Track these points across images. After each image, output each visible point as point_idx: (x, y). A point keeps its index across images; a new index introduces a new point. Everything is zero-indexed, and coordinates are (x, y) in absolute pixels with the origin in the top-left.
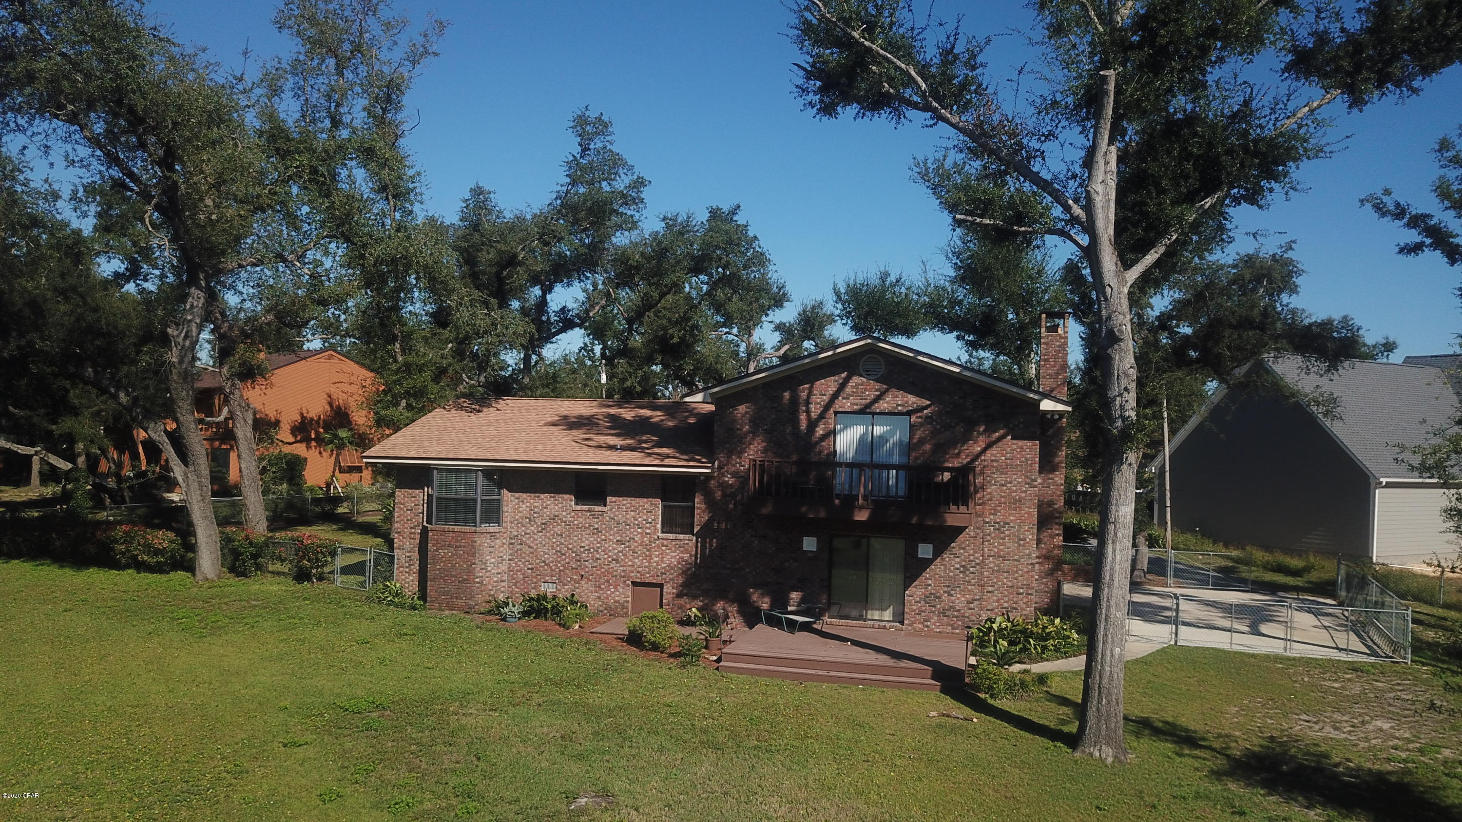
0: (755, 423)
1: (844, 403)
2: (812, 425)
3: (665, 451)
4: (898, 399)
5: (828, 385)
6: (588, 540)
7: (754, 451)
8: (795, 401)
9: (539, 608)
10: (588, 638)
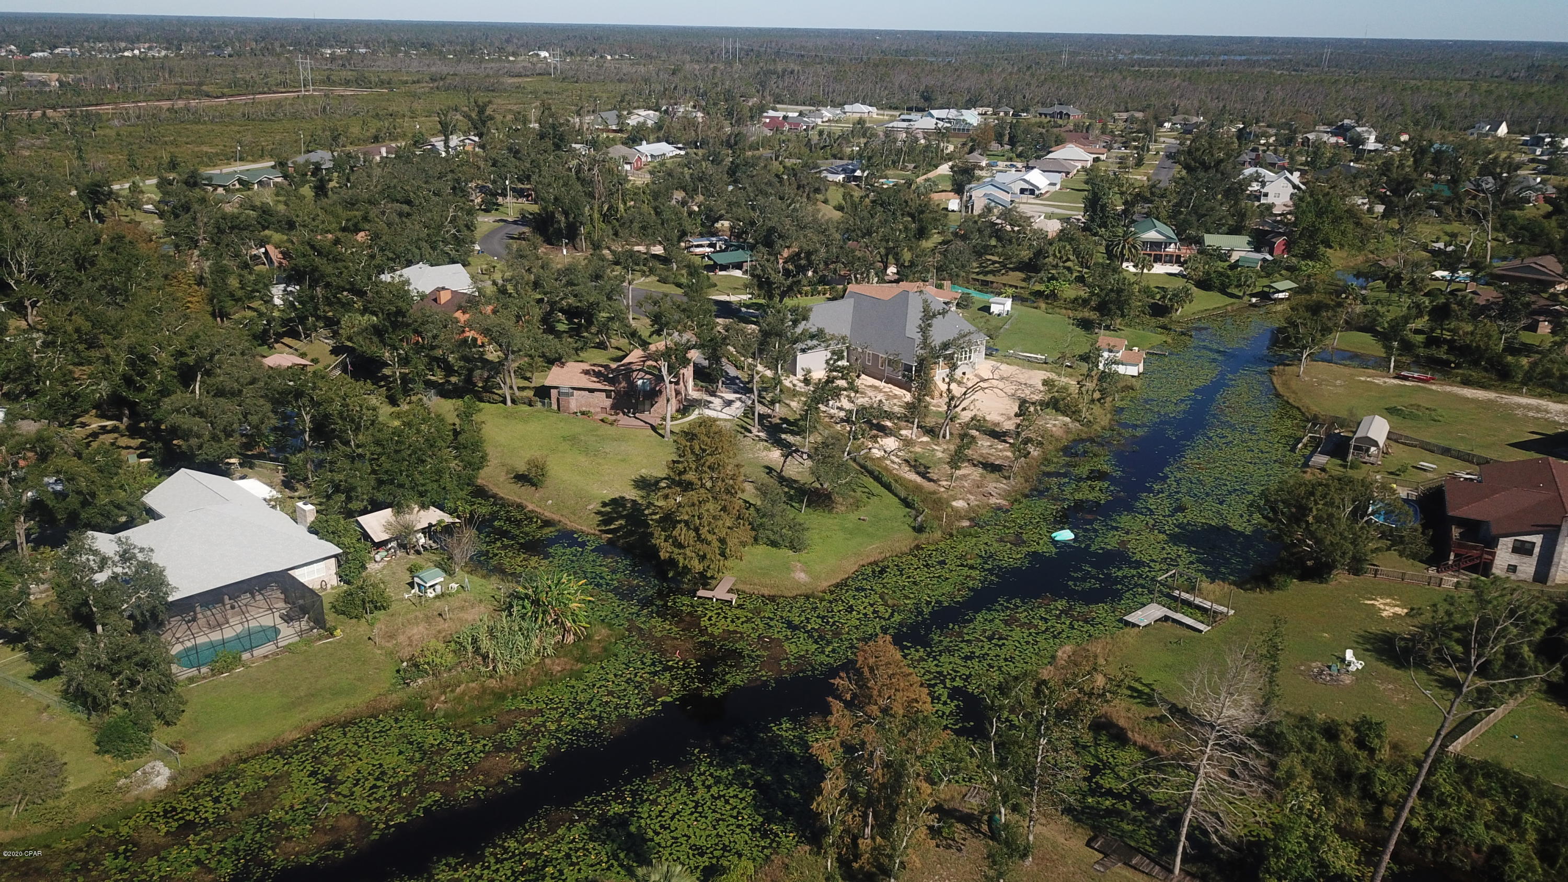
0: (623, 380)
1: (639, 377)
2: (634, 380)
3: (606, 383)
5: (637, 373)
6: (591, 400)
7: (623, 384)
8: (631, 376)
9: (583, 413)
10: (594, 420)
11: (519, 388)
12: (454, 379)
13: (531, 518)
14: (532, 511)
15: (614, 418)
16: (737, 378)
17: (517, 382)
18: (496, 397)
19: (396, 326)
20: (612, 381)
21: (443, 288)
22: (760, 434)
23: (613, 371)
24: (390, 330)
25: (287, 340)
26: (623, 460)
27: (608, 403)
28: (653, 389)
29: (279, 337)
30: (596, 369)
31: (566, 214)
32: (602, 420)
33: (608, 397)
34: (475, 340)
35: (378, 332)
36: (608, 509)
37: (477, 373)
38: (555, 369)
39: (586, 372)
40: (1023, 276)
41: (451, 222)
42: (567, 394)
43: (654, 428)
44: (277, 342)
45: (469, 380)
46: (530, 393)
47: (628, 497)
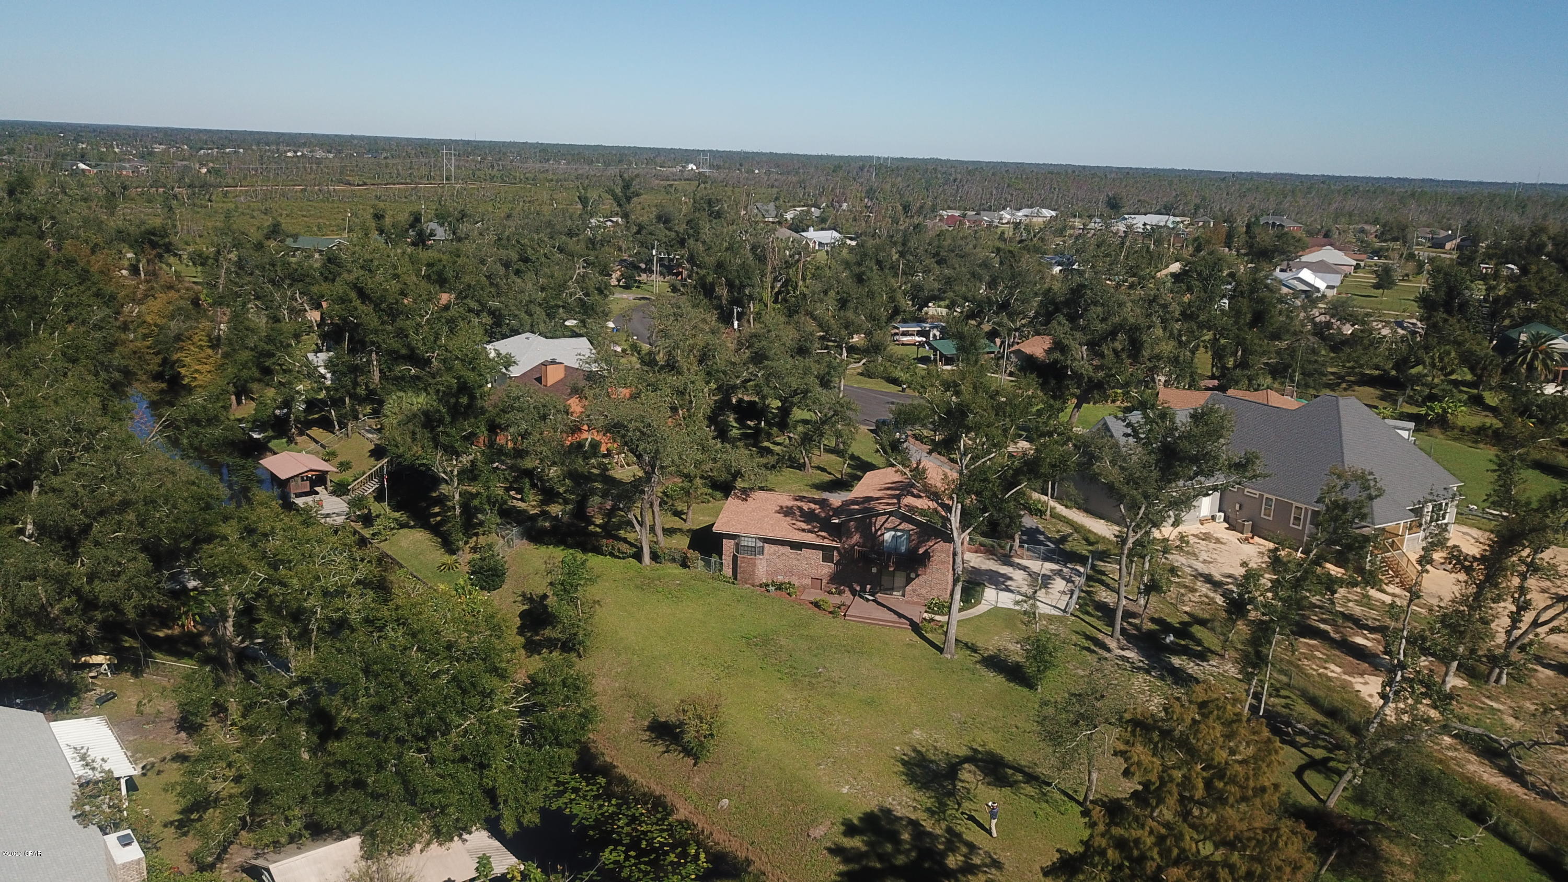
0: (857, 529)
1: (887, 525)
2: (876, 531)
3: (823, 534)
4: (906, 526)
5: (883, 518)
6: (795, 562)
7: (856, 538)
8: (870, 523)
9: (780, 587)
10: (800, 602)
11: (664, 530)
12: (555, 509)
13: (685, 844)
14: (685, 824)
15: (836, 600)
16: (1037, 531)
17: (664, 520)
18: (625, 547)
19: (457, 413)
20: (837, 532)
21: (553, 362)
22: (1128, 654)
23: (837, 512)
24: (448, 419)
25: (315, 432)
26: (871, 703)
27: (827, 569)
28: (912, 552)
29: (305, 425)
30: (806, 507)
31: (730, 285)
32: (816, 605)
33: (827, 558)
34: (595, 445)
35: (429, 421)
36: (856, 843)
37: (595, 500)
38: (732, 504)
39: (787, 512)
40: (1378, 392)
41: (577, 282)
42: (753, 551)
43: (916, 628)
44: (301, 433)
45: (580, 512)
46: (681, 543)
47: (899, 811)
